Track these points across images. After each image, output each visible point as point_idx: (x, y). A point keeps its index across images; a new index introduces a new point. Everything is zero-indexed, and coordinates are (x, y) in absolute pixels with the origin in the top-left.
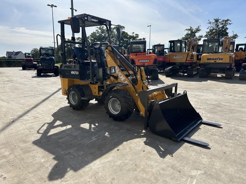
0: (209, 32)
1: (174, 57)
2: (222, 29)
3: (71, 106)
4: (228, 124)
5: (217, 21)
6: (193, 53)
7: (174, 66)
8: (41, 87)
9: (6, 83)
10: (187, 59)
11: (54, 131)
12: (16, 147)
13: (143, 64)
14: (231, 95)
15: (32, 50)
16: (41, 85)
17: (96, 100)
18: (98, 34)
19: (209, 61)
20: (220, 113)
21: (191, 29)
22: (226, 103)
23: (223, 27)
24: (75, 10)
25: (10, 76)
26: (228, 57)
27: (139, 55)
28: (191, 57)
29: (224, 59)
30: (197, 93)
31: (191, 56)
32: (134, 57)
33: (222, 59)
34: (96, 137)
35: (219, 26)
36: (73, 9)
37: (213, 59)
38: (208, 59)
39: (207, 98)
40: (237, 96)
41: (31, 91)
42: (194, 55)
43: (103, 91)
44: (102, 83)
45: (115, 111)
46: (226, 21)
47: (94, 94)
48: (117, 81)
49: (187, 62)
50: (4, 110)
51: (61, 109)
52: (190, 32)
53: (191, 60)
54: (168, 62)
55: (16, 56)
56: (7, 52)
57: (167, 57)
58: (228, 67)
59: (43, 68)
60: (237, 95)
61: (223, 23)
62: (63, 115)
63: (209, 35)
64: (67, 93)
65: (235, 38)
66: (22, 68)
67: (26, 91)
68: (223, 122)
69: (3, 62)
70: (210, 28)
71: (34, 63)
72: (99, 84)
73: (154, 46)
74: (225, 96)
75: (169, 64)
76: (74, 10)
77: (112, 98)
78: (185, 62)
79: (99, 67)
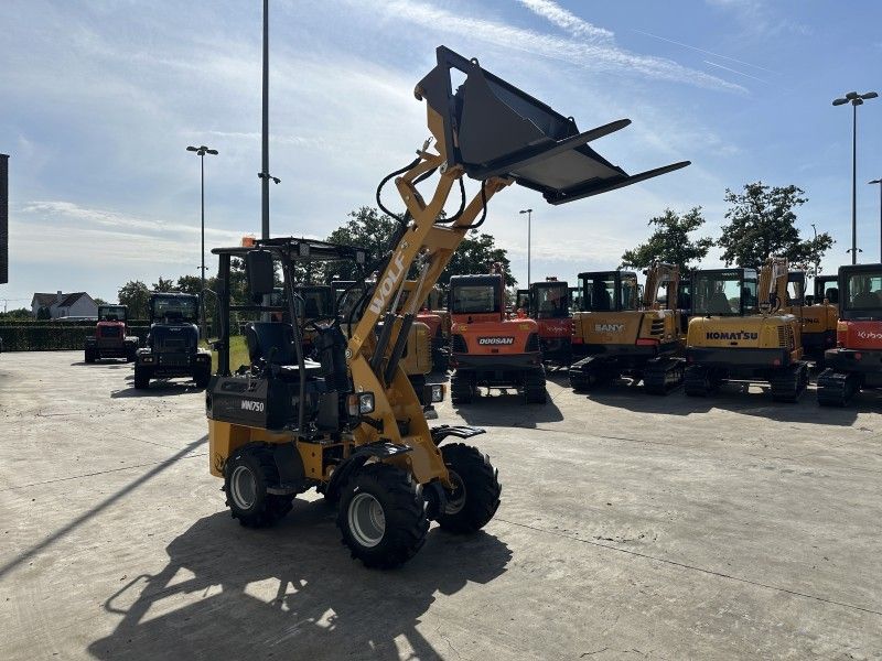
0: (731, 229)
1: (598, 328)
2: (776, 217)
3: (235, 512)
4: (722, 578)
5: (755, 192)
6: (657, 315)
7: (600, 356)
8: (143, 438)
9: (27, 418)
10: (638, 334)
11: (176, 602)
12: (58, 657)
13: (493, 351)
14: (771, 468)
15: (125, 289)
16: (146, 427)
17: (318, 491)
18: (356, 233)
19: (713, 343)
20: (712, 537)
21: (669, 219)
22: (747, 496)
23: (778, 212)
24: (275, 179)
25: (43, 390)
26: (773, 330)
27: (478, 320)
28: (653, 327)
29: (760, 337)
30: (661, 461)
31: (651, 324)
32: (463, 328)
33: (754, 336)
34: (299, 627)
35: (763, 208)
36: (269, 176)
37: (724, 336)
38: (709, 336)
39: (689, 479)
40: (790, 472)
41: (110, 451)
42: (662, 321)
43: (337, 463)
44: (336, 437)
45: (367, 535)
46: (786, 192)
47: (309, 474)
48: (381, 436)
49: (640, 343)
50: (21, 528)
51: (204, 525)
52: (665, 229)
53: (653, 336)
54: (579, 341)
55: (65, 309)
56: (37, 296)
57: (574, 327)
58: (777, 362)
59: (155, 363)
60: (793, 467)
61: (776, 200)
62: (209, 547)
63: (731, 236)
64: (225, 467)
65: (824, 248)
66: (83, 353)
67: (96, 453)
68: (712, 568)
69: (21, 334)
70: (733, 214)
71: (128, 338)
72: (326, 442)
73: (535, 288)
74: (751, 469)
75: (582, 349)
76: (271, 181)
77: (358, 492)
78: (633, 342)
79: (330, 385)
